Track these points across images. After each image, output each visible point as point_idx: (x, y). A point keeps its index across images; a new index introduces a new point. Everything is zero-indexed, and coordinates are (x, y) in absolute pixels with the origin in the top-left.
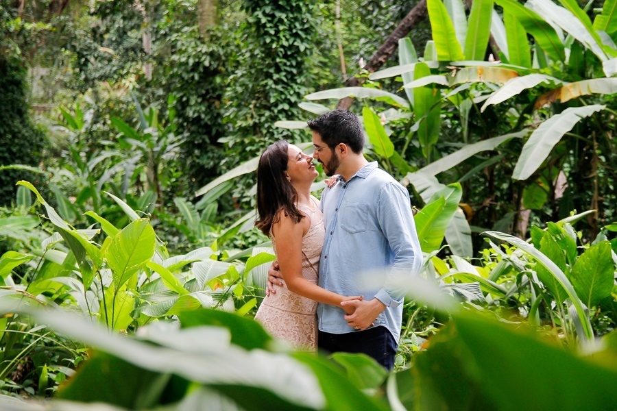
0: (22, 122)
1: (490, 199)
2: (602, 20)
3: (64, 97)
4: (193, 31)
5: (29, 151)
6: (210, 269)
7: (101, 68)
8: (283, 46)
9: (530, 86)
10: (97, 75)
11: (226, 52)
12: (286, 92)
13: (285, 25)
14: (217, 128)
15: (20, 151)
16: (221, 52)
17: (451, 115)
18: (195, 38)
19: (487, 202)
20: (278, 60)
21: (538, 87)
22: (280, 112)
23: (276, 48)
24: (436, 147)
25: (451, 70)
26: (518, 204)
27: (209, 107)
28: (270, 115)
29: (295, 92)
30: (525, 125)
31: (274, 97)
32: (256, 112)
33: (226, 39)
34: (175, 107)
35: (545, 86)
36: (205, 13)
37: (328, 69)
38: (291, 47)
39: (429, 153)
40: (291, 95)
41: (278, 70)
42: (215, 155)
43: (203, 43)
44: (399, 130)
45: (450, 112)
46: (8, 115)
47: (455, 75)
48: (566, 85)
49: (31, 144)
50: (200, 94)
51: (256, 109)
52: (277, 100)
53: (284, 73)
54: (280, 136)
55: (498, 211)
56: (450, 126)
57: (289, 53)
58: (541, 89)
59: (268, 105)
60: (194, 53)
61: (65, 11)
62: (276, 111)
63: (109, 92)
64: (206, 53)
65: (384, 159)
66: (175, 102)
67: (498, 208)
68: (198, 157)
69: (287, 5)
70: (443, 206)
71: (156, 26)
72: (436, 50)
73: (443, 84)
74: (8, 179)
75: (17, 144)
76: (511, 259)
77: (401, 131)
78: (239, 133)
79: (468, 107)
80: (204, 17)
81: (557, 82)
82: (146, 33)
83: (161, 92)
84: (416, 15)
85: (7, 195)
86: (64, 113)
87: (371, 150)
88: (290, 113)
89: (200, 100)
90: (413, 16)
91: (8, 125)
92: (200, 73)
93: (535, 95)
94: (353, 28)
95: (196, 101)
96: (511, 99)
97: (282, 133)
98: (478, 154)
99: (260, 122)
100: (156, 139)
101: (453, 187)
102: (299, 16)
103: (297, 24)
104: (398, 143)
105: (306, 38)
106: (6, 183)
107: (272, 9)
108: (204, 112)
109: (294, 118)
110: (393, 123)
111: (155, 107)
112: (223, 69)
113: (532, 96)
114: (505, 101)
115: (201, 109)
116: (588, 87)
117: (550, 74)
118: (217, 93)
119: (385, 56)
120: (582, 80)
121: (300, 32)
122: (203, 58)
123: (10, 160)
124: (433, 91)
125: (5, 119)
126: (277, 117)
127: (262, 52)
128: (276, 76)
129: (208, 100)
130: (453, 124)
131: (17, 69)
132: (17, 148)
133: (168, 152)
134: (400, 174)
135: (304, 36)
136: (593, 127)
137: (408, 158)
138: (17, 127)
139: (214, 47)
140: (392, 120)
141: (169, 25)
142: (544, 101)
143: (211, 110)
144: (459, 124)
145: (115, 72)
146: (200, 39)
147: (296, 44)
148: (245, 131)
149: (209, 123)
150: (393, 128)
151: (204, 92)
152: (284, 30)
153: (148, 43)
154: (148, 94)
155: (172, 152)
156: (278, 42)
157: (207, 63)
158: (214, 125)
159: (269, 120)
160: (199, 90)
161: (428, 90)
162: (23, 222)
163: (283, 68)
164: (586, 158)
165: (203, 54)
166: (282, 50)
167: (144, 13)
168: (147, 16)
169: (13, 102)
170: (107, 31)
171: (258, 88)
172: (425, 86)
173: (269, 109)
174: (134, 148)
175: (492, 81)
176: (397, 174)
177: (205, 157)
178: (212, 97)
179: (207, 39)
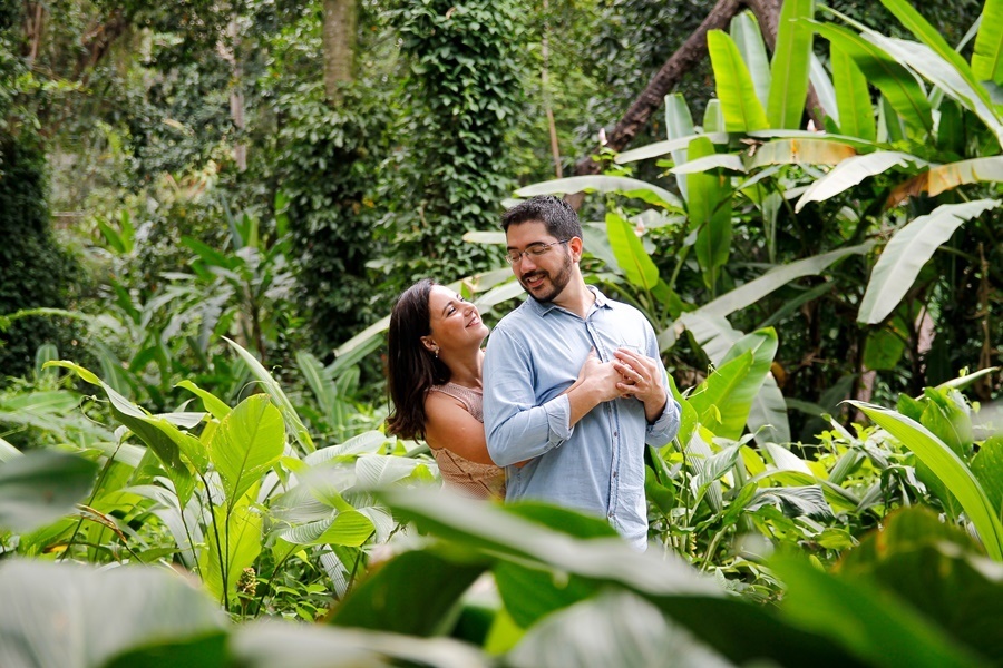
0: (42, 241)
1: (813, 354)
2: (983, 63)
3: (101, 201)
4: (317, 90)
5: (52, 287)
6: (385, 467)
7: (165, 151)
8: (469, 112)
9: (876, 171)
10: (158, 163)
11: (370, 124)
12: (475, 186)
13: (473, 78)
14: (357, 246)
15: (37, 287)
16: (363, 124)
17: (748, 219)
18: (319, 101)
19: (809, 359)
20: (462, 134)
21: (888, 173)
22: (465, 218)
23: (459, 115)
24: (727, 269)
25: (748, 146)
26: (858, 361)
27: (343, 213)
28: (450, 223)
29: (490, 186)
30: (868, 233)
31: (456, 193)
32: (428, 219)
33: (368, 102)
34: (288, 214)
35: (901, 171)
36: (334, 62)
37: (530, 150)
38: (482, 113)
39: (714, 280)
40: (484, 191)
41: (463, 151)
42: (355, 291)
43: (333, 109)
44: (664, 244)
45: (746, 215)
46: (17, 230)
47: (754, 154)
48: (935, 168)
49: (56, 277)
50: (328, 192)
51: (427, 214)
52: (462, 199)
53: (472, 156)
54: (467, 258)
55: (826, 372)
56: (746, 237)
57: (479, 123)
58: (895, 175)
59: (447, 206)
60: (318, 126)
61: (102, 61)
62: (459, 216)
63: (173, 191)
64: (337, 126)
65: (642, 292)
66: (287, 205)
67: (825, 369)
68: (327, 294)
69: (476, 45)
70: (749, 365)
71: (252, 83)
72: (723, 114)
73: (735, 169)
74: (20, 333)
75: (33, 277)
76: (867, 448)
77: (668, 246)
78: (400, 253)
79: (776, 207)
80: (332, 68)
81: (920, 164)
82: (237, 94)
83: (262, 189)
84: (684, 59)
85: (18, 360)
86: (101, 225)
87: (621, 276)
88: (482, 220)
89: (328, 202)
90: (678, 62)
91: (19, 247)
92: (328, 157)
93: (885, 185)
94: (570, 83)
95: (323, 204)
96: (846, 192)
97: (469, 252)
98: (793, 281)
99: (434, 235)
100: (256, 266)
101: (762, 334)
102: (495, 63)
103: (492, 76)
104: (664, 264)
105: (507, 98)
106: (15, 340)
107: (452, 52)
108: (335, 221)
109: (488, 227)
110: (655, 232)
111: (253, 214)
112: (365, 151)
113: (880, 187)
114: (835, 197)
115: (330, 215)
116: (972, 171)
117: (909, 150)
118: (356, 190)
119: (634, 127)
120: (960, 160)
121: (497, 90)
122: (333, 133)
123: (22, 303)
124: (719, 180)
125: (13, 237)
126: (461, 225)
127: (437, 122)
128: (458, 161)
129: (341, 202)
130: (751, 234)
131: (31, 155)
132: (34, 282)
133: (276, 286)
134: (669, 316)
135: (503, 95)
136: (980, 236)
137: (679, 290)
138: (34, 250)
139: (350, 116)
140: (653, 227)
141: (275, 82)
142: (901, 195)
143: (346, 218)
144: (762, 234)
145: (188, 158)
146: (327, 102)
147: (490, 107)
148: (409, 249)
149: (344, 238)
150: (655, 242)
151: (334, 188)
152: (471, 86)
153: (239, 112)
154: (242, 193)
155: (283, 287)
156: (462, 105)
157: (339, 142)
158: (352, 241)
159: (449, 231)
160: (327, 186)
161: (711, 179)
162: (55, 401)
163: (470, 147)
164: (969, 286)
165: (333, 128)
166: (468, 117)
167: (233, 62)
168: (238, 67)
169: (26, 207)
170: (174, 92)
171: (431, 179)
172: (706, 172)
173: (449, 214)
174: (219, 281)
175: (814, 163)
176: (664, 315)
177: (338, 293)
178: (348, 195)
179: (338, 104)
